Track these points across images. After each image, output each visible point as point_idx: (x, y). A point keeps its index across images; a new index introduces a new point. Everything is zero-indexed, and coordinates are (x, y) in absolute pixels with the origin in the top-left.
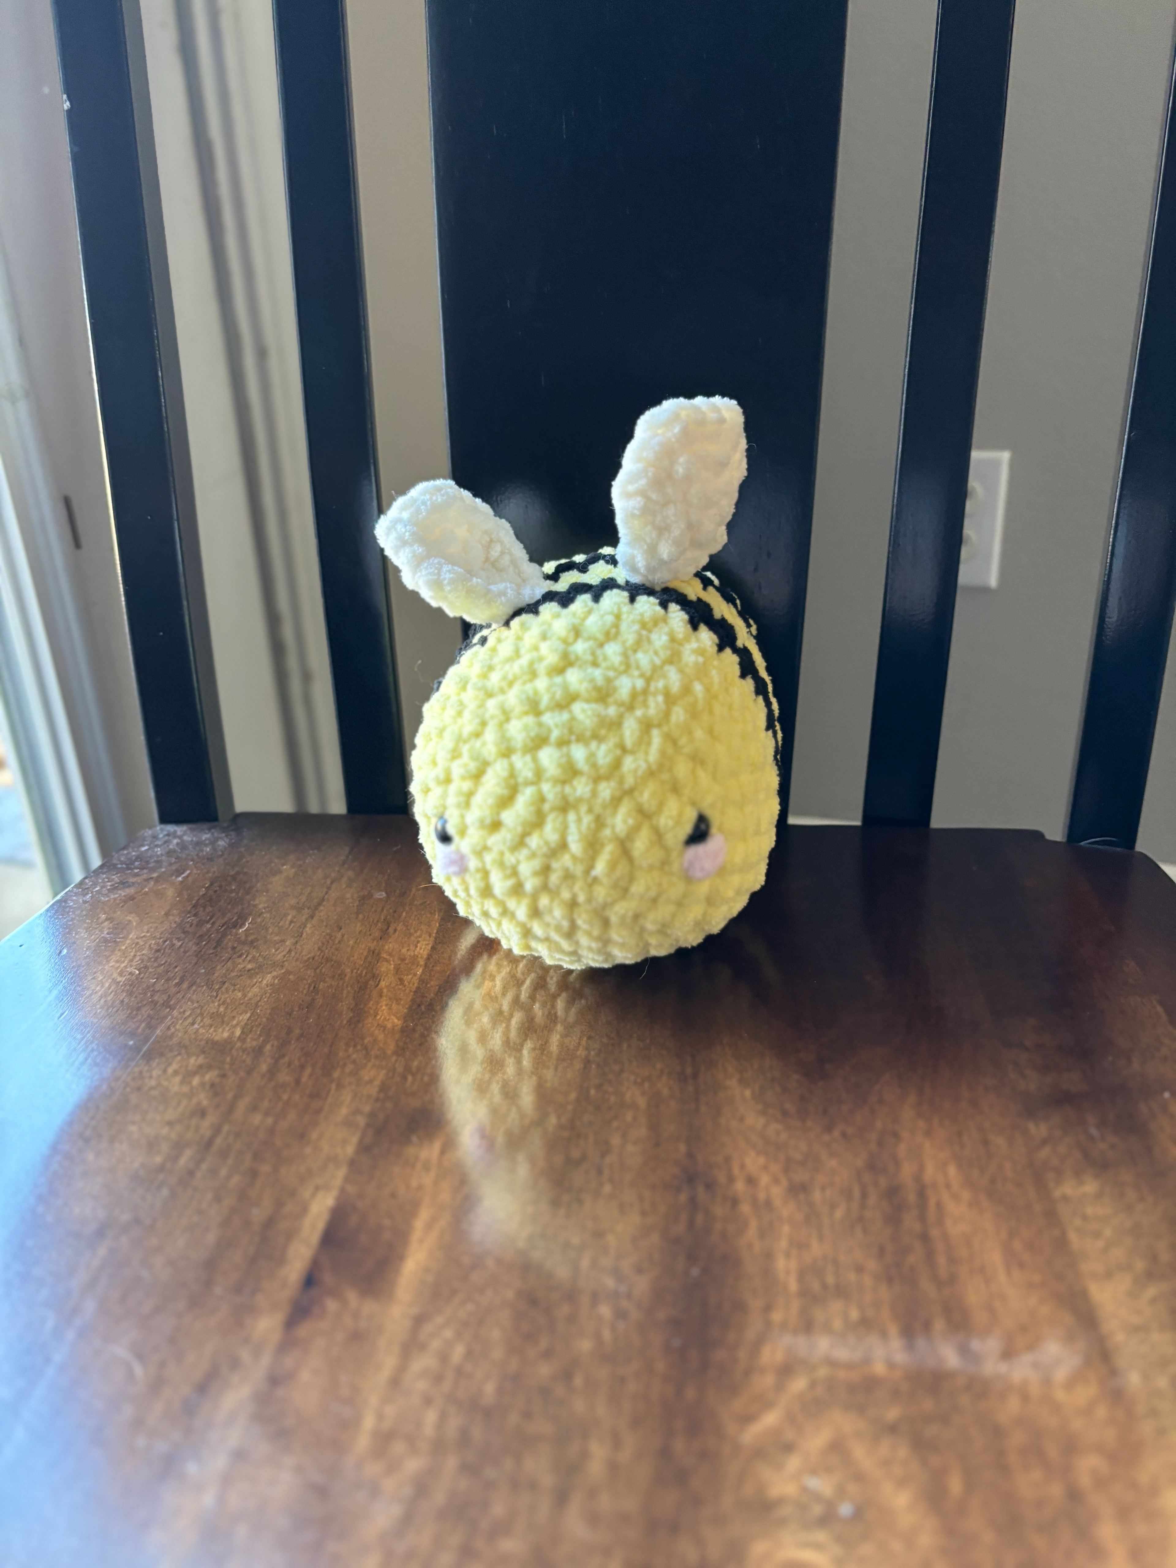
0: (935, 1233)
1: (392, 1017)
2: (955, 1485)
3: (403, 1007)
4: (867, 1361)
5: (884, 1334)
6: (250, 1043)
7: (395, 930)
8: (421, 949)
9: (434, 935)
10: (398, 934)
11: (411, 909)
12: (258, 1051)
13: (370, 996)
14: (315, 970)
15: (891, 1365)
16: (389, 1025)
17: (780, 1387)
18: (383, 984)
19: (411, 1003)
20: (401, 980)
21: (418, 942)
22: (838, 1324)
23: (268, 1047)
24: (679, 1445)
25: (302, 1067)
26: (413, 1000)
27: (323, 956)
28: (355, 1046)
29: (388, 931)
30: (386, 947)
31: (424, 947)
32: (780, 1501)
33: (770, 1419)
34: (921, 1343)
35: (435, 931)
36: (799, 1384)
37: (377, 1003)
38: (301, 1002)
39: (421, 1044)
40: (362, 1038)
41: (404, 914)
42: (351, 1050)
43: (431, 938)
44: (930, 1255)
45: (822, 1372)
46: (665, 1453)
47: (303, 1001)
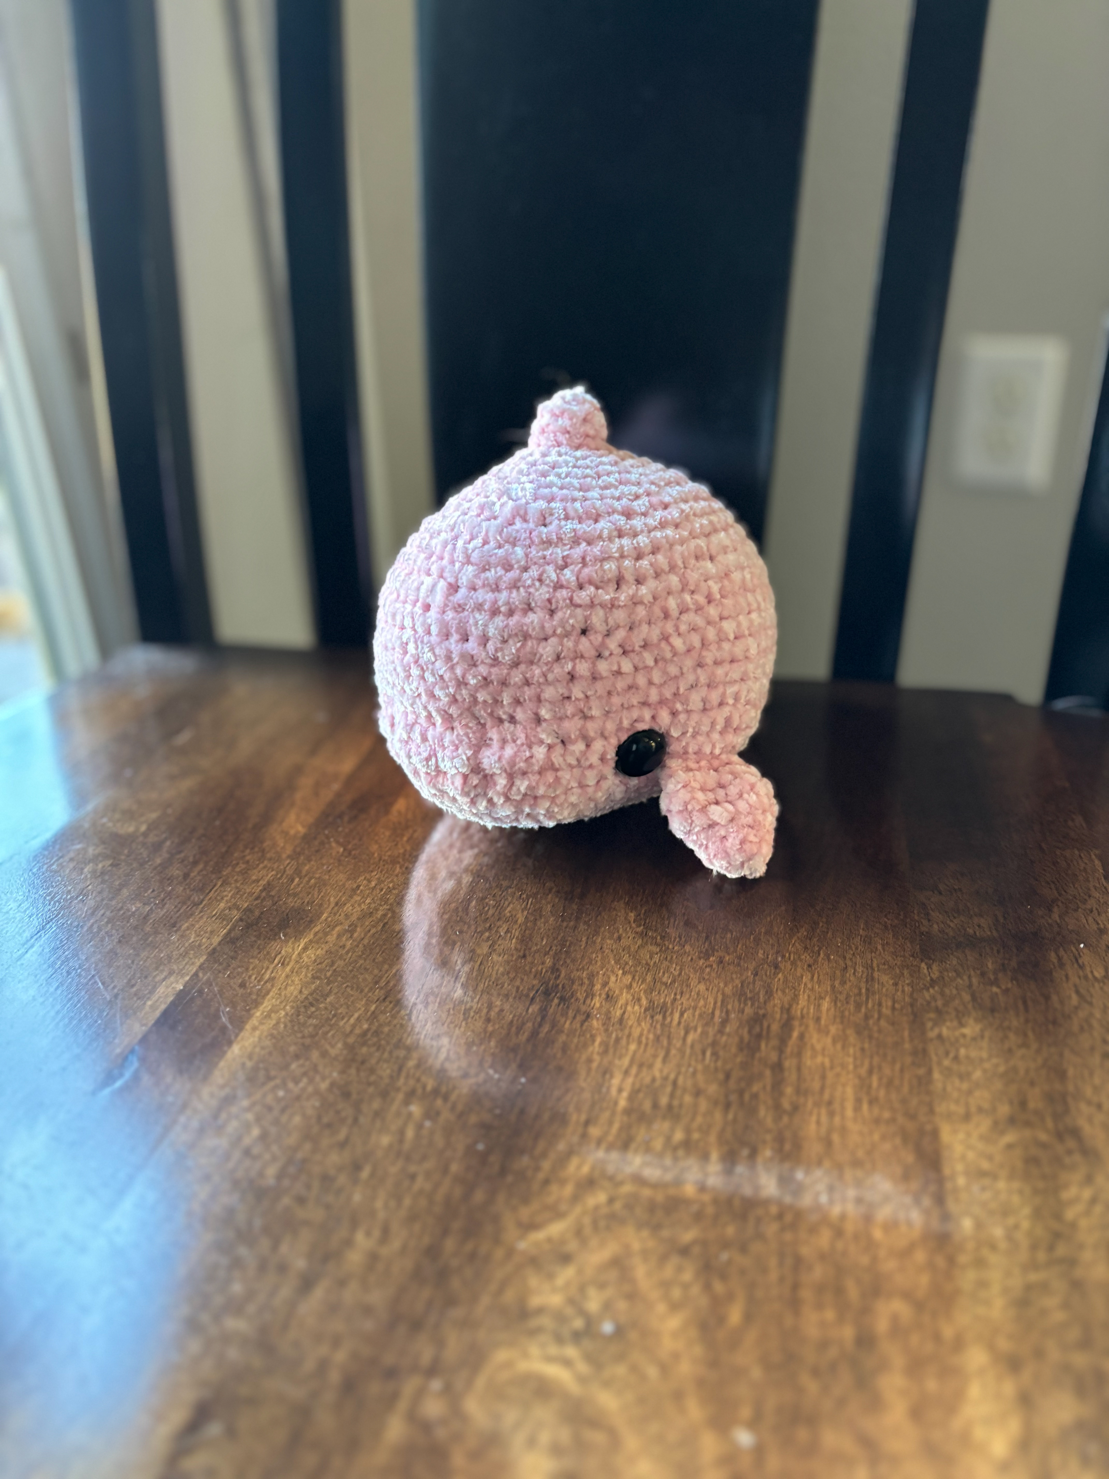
0: (789, 1063)
1: (298, 825)
2: (735, 1315)
3: (311, 817)
4: (678, 1182)
5: (705, 1157)
6: (152, 838)
7: (326, 748)
8: (345, 767)
10: (328, 753)
12: (157, 847)
13: (282, 805)
14: (235, 778)
15: (702, 1188)
16: (292, 832)
17: (576, 1198)
18: (298, 795)
19: (320, 813)
20: (317, 793)
21: (344, 761)
22: (658, 1144)
23: (168, 843)
24: (450, 1244)
25: (195, 863)
26: (323, 810)
27: (247, 767)
28: (252, 848)
29: (319, 749)
30: (312, 763)
31: (348, 765)
32: (540, 1311)
33: (556, 1229)
34: (740, 1169)
36: (599, 1198)
37: (287, 811)
38: (213, 805)
39: (317, 851)
40: (262, 842)
41: (338, 733)
42: (248, 851)
43: (358, 758)
44: (777, 1085)
45: (627, 1188)
46: (433, 1252)
47: (215, 804)
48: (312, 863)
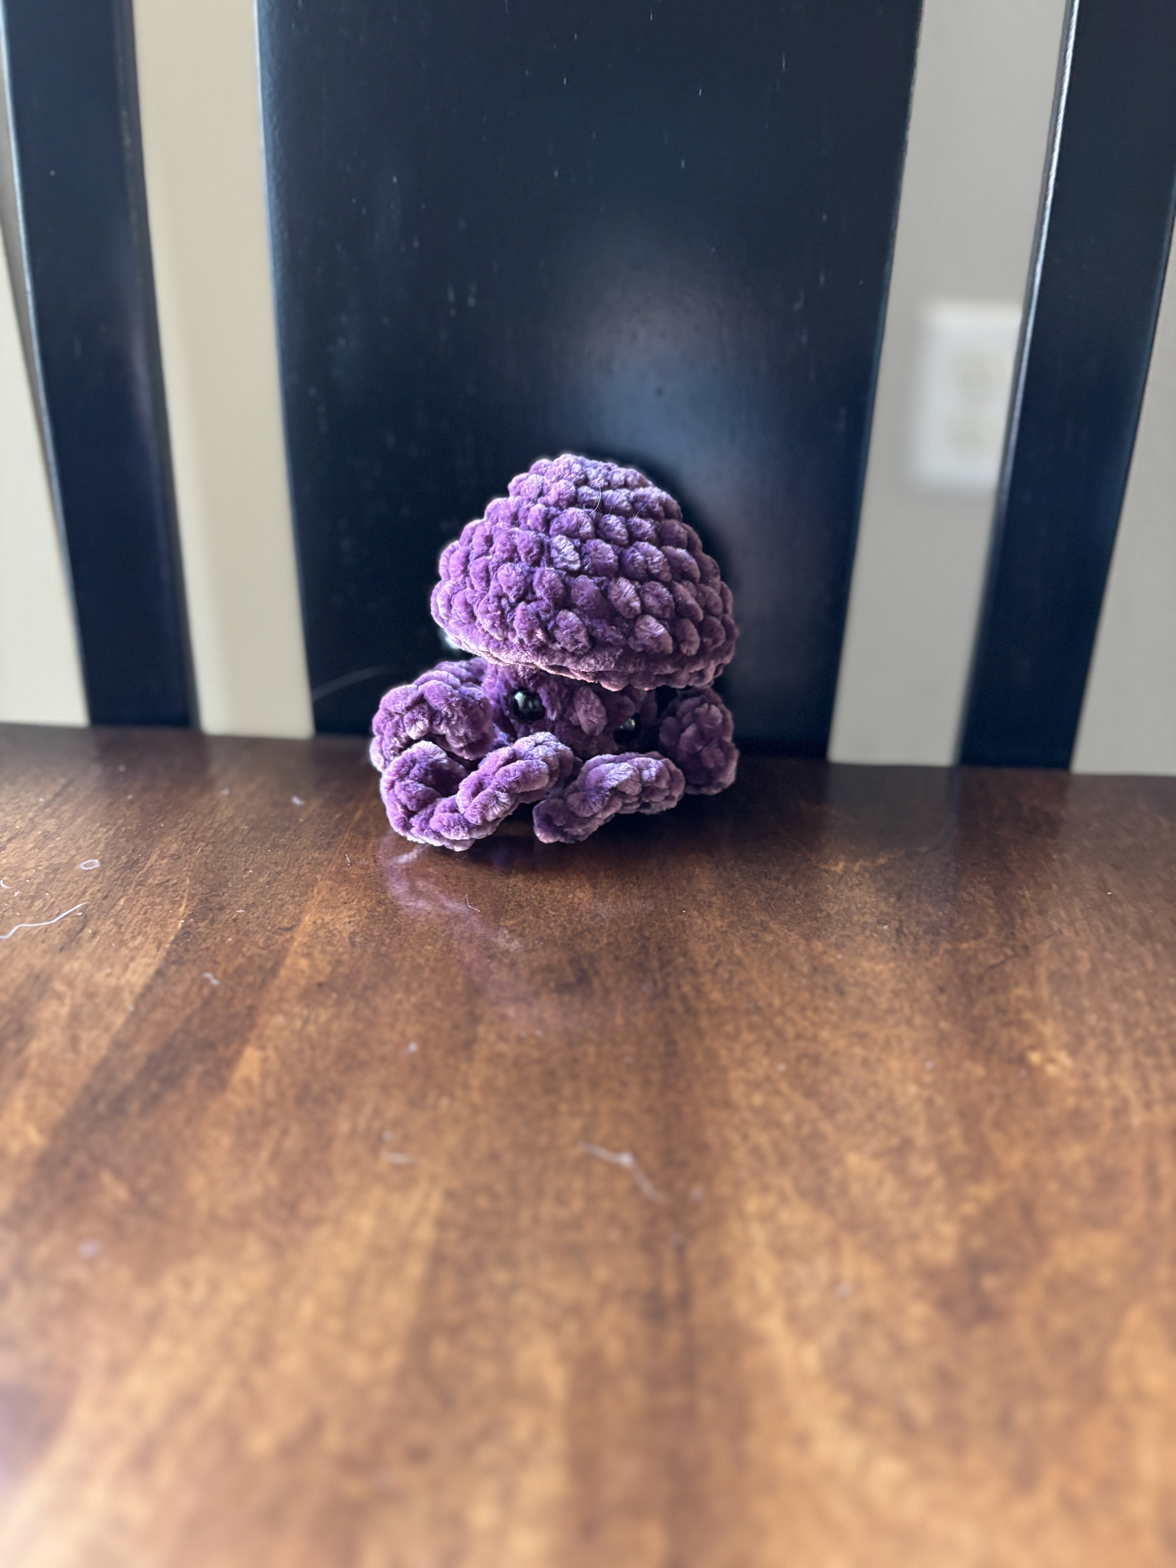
7: (95, 934)
8: (134, 972)
9: (168, 946)
10: (99, 942)
11: (138, 892)
19: (79, 1094)
20: (74, 1041)
21: (132, 959)
26: (86, 1086)
29: (81, 935)
30: (67, 968)
31: (140, 969)
35: (172, 938)
39: (70, 1200)
41: (122, 902)
43: (160, 952)
48: (57, 1236)
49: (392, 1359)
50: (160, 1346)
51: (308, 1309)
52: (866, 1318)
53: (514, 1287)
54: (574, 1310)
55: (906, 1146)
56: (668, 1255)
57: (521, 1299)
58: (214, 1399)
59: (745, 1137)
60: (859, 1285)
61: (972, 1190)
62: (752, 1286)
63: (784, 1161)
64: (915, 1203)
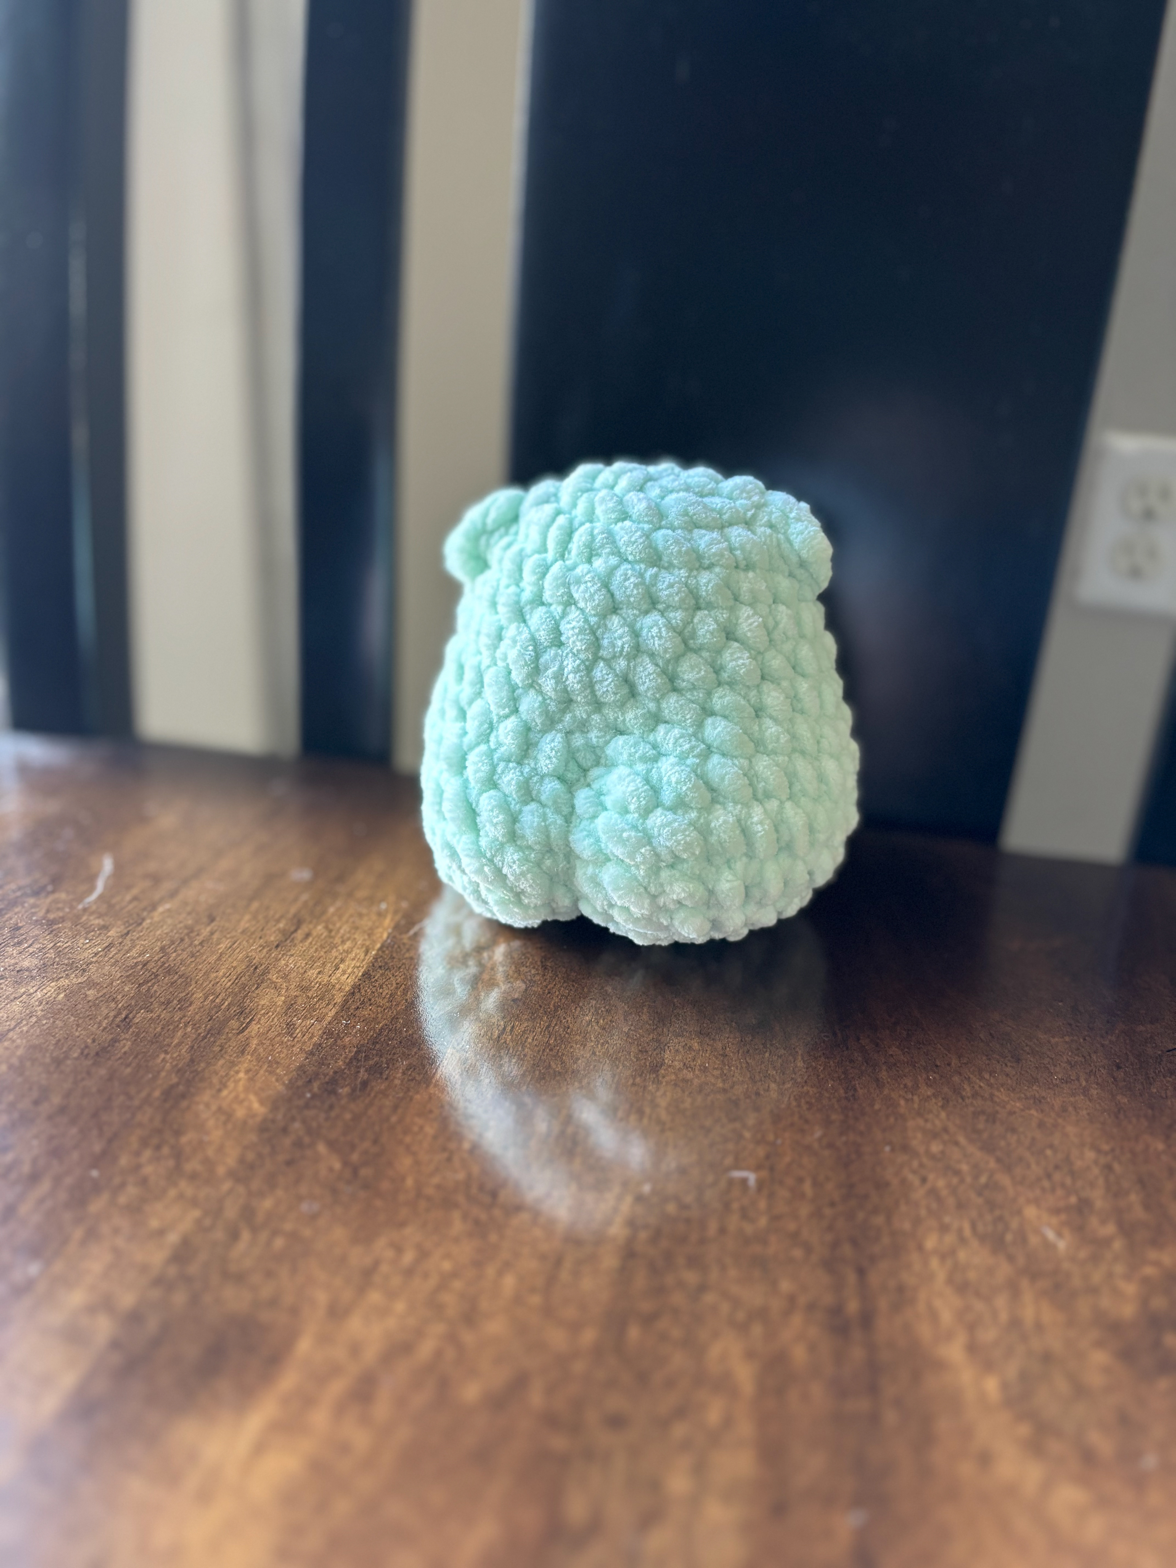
1: (252, 1097)
3: (277, 1080)
7: (308, 935)
8: (344, 972)
9: (374, 952)
10: (311, 943)
11: (346, 903)
13: (222, 1047)
14: (140, 985)
16: (240, 1113)
18: (254, 1028)
19: (294, 1073)
20: (290, 1027)
21: (342, 961)
25: (33, 1179)
26: (301, 1068)
27: (164, 963)
28: (158, 1147)
29: (295, 935)
30: (283, 963)
31: (349, 971)
35: (378, 946)
37: (233, 1064)
38: (89, 1041)
39: (289, 1163)
40: (178, 1133)
41: (332, 910)
42: (148, 1153)
43: (367, 957)
47: (94, 1041)
48: (280, 1193)
49: (589, 1336)
50: (375, 1297)
51: (509, 1282)
52: (1047, 1358)
53: (702, 1288)
54: (761, 1314)
55: (1084, 1206)
56: (851, 1278)
57: (709, 1298)
58: (426, 1349)
59: (924, 1180)
60: (1039, 1327)
61: (1153, 1254)
62: (934, 1316)
63: (961, 1206)
64: (1095, 1259)
